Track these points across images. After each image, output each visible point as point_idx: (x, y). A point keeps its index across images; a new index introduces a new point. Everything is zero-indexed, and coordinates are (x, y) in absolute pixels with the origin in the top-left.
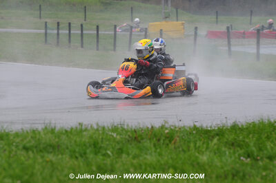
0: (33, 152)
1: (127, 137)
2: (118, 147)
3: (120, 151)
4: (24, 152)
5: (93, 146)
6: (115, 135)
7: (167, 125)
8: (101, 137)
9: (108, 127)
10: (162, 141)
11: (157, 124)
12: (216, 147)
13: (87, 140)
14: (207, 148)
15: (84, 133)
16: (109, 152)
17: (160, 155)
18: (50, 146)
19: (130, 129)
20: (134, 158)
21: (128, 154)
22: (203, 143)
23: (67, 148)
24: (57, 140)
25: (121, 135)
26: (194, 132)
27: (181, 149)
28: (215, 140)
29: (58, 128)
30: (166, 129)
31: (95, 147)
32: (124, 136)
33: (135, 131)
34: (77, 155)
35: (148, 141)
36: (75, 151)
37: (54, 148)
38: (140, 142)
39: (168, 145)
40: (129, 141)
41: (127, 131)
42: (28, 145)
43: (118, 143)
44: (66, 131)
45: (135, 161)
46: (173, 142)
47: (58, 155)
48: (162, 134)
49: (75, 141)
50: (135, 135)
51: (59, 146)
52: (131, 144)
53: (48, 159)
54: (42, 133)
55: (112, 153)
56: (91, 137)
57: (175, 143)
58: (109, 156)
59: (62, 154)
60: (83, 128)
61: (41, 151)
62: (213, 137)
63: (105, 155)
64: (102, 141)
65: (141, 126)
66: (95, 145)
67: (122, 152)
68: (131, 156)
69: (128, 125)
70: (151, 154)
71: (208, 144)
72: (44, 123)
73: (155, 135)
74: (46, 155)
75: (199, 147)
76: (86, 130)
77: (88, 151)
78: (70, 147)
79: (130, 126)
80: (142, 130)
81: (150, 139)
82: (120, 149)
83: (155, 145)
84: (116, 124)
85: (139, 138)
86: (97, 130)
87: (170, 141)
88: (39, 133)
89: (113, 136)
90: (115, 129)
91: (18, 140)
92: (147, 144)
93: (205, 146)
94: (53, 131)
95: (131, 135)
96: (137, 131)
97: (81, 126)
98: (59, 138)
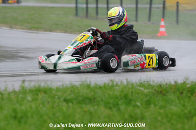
0: (73, 103)
1: (154, 91)
2: (146, 99)
3: (148, 103)
4: (65, 104)
5: (124, 99)
6: (142, 89)
7: (188, 82)
8: (130, 91)
9: (136, 84)
10: (184, 94)
11: (180, 81)
13: (118, 94)
15: (116, 88)
16: (138, 104)
17: (184, 106)
18: (87, 98)
19: (155, 85)
20: (161, 108)
21: (155, 105)
23: (102, 100)
24: (92, 93)
25: (148, 89)
29: (93, 85)
30: (188, 84)
31: (126, 99)
32: (151, 90)
33: (160, 86)
34: (111, 106)
35: (173, 94)
36: (109, 103)
37: (91, 100)
38: (165, 95)
39: (190, 97)
40: (155, 94)
41: (153, 87)
42: (68, 98)
43: (146, 95)
44: (100, 88)
45: (162, 111)
46: (194, 95)
47: (94, 106)
48: (184, 89)
49: (109, 95)
50: (160, 90)
51: (94, 98)
52: (157, 97)
53: (86, 109)
54: (80, 88)
55: (141, 104)
56: (122, 91)
58: (138, 107)
59: (98, 105)
60: (115, 83)
61: (79, 103)
63: (135, 106)
64: (132, 95)
65: (166, 81)
66: (126, 97)
67: (150, 104)
68: (158, 107)
69: (153, 81)
70: (175, 106)
72: (81, 81)
73: (178, 89)
74: (84, 106)
76: (117, 85)
77: (120, 102)
78: (104, 99)
79: (156, 81)
80: (167, 85)
81: (174, 93)
82: (147, 101)
83: (178, 98)
84: (142, 81)
85: (164, 92)
86: (127, 85)
87: (192, 94)
88: (77, 88)
89: (141, 90)
90: (141, 85)
91: (59, 94)
92: (172, 96)
94: (88, 86)
95: (157, 89)
96: (162, 86)
97: (113, 82)
98: (94, 92)
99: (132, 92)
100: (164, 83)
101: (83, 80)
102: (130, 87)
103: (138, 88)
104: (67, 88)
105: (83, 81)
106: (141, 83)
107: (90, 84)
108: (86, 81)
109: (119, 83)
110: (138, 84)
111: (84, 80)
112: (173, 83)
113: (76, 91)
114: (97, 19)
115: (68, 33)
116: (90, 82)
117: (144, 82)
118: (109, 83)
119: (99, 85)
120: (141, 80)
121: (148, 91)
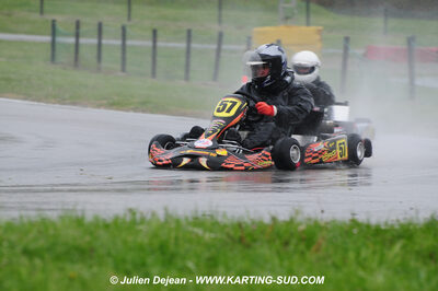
0: (42, 258)
1: (224, 237)
2: (207, 255)
3: (212, 263)
4: (25, 260)
5: (158, 253)
6: (199, 231)
7: (300, 218)
8: (173, 235)
9: (187, 218)
10: (292, 247)
11: (284, 215)
12: (398, 260)
13: (146, 241)
14: (381, 263)
15: (141, 227)
16: (190, 265)
18: (76, 248)
19: (228, 222)
21: (228, 269)
22: (374, 253)
23: (109, 254)
24: (88, 238)
25: (211, 231)
26: (355, 231)
27: (329, 262)
28: (397, 248)
29: (89, 218)
30: (300, 224)
31: (163, 253)
32: (218, 235)
33: (240, 225)
35: (266, 246)
36: (124, 261)
37: (84, 253)
38: (248, 246)
39: (302, 253)
40: (226, 244)
41: (225, 226)
42: (32, 246)
43: (208, 246)
44: (107, 226)
46: (313, 248)
47: (91, 267)
48: (292, 235)
49: (125, 242)
50: (239, 234)
51: (92, 250)
52: (231, 250)
53: (72, 274)
54: (60, 226)
55: (197, 265)
56: (155, 235)
57: (318, 250)
58: (190, 271)
59: (100, 265)
60: (138, 217)
61: (58, 258)
62: (392, 242)
63: (184, 269)
64: (176, 244)
65: (252, 216)
66: (163, 248)
67: (215, 265)
69: (224, 215)
71: (383, 255)
72: (63, 210)
73: (278, 235)
74: (68, 266)
75: (365, 259)
76: (143, 220)
77: (150, 260)
78: (113, 252)
79: (229, 215)
80: (253, 224)
81: (270, 242)
82: (210, 259)
83: (278, 253)
84: (200, 214)
85: (248, 240)
86: (166, 221)
87: (308, 247)
88: (53, 224)
89: (197, 235)
90: (197, 222)
91: (13, 237)
92: (264, 250)
93: (377, 258)
94: (79, 222)
95: (232, 233)
96: (244, 225)
97: (134, 214)
98: (91, 233)
99: (177, 239)
100: (246, 220)
101: (66, 207)
102: (173, 225)
103: (190, 229)
104: (32, 224)
105: (68, 210)
106: (196, 218)
107: (83, 218)
108: (74, 210)
109: (149, 217)
110: (190, 219)
111: (71, 207)
112: (267, 220)
113: (51, 232)
114: (99, 70)
115: (33, 100)
116: (83, 211)
117: (204, 215)
118: (125, 215)
119: (104, 220)
120: (196, 211)
121: (213, 235)
